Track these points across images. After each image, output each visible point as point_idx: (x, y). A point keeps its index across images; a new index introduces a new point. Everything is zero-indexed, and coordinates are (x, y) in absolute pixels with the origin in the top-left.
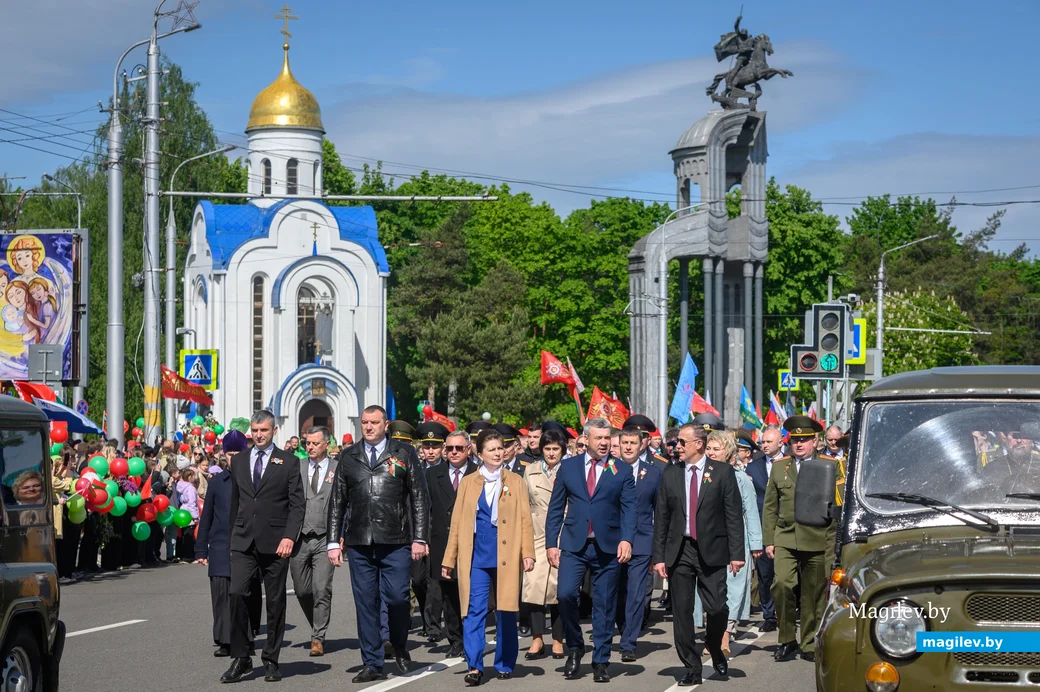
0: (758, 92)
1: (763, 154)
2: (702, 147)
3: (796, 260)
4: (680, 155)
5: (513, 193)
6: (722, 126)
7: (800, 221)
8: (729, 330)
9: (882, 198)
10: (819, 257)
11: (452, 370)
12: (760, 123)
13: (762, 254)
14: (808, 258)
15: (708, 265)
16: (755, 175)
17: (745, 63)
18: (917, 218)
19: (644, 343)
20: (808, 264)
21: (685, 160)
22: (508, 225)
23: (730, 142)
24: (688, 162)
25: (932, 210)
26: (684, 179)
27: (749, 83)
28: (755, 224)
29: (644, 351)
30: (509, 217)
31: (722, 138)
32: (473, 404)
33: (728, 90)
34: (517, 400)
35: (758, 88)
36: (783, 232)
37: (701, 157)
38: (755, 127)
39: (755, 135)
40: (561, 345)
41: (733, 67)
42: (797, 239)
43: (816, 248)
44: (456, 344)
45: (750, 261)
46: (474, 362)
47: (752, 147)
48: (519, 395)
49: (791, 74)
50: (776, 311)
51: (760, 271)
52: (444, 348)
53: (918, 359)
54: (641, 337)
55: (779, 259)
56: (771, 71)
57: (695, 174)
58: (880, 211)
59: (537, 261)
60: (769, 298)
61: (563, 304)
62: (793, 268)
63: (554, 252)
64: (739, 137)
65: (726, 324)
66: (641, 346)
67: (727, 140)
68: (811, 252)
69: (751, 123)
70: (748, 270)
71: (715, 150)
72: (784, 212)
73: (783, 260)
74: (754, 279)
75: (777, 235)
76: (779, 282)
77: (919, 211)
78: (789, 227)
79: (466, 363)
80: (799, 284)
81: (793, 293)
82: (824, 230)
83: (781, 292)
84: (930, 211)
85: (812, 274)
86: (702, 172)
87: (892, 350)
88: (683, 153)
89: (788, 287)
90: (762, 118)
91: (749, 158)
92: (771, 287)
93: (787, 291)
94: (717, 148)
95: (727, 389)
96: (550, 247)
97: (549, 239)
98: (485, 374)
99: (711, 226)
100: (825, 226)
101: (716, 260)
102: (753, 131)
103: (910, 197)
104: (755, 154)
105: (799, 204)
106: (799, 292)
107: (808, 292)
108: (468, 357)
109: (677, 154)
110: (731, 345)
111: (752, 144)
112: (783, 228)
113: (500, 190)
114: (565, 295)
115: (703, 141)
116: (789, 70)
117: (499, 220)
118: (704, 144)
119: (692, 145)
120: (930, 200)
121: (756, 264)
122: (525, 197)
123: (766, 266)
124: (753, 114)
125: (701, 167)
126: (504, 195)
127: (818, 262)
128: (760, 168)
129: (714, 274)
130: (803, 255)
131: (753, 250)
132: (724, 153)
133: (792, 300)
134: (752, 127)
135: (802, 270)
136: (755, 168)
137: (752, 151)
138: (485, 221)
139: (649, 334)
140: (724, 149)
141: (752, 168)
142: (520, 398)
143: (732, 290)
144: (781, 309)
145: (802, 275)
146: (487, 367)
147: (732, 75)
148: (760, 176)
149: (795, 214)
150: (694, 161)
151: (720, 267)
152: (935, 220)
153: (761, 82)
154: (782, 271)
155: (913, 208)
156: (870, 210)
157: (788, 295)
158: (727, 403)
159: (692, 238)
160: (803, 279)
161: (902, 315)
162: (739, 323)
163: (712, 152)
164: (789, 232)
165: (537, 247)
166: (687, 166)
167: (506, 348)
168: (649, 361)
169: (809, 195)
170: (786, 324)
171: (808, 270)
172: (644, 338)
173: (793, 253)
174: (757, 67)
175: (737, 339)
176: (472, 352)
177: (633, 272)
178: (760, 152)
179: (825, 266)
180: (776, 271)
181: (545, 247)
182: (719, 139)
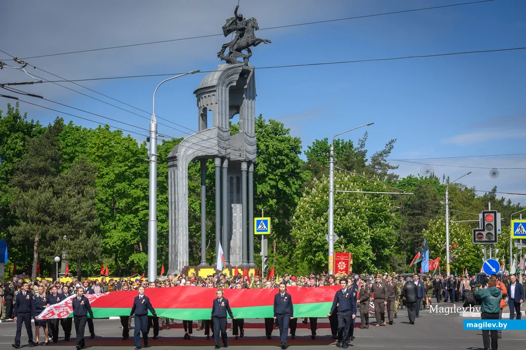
0: (250, 54)
1: (253, 94)
2: (213, 87)
3: (275, 162)
4: (200, 93)
5: (112, 130)
6: (226, 74)
7: (277, 139)
8: (233, 205)
9: (324, 140)
10: (289, 161)
11: (36, 228)
12: (251, 74)
13: (252, 157)
14: (282, 161)
15: (218, 162)
16: (248, 107)
17: (241, 36)
18: (343, 151)
19: (177, 212)
20: (282, 165)
21: (203, 96)
22: (107, 147)
23: (232, 84)
24: (205, 97)
25: (351, 146)
26: (202, 108)
27: (244, 48)
28: (248, 138)
29: (177, 218)
30: (108, 143)
31: (227, 82)
32: (51, 251)
33: (231, 53)
34: (82, 248)
35: (249, 51)
36: (267, 146)
37: (213, 93)
38: (248, 76)
39: (248, 81)
40: (134, 217)
41: (234, 38)
42: (275, 150)
43: (287, 155)
44: (39, 210)
45: (245, 161)
46: (52, 222)
47: (246, 89)
48: (82, 244)
49: (270, 42)
50: (262, 193)
51: (251, 168)
52: (32, 213)
53: (357, 216)
54: (175, 209)
55: (264, 162)
56: (257, 40)
57: (209, 104)
58: (322, 147)
59: (121, 167)
60: (258, 186)
61: (135, 193)
62: (273, 167)
63: (131, 162)
64: (238, 82)
65: (231, 201)
66: (175, 214)
67: (230, 83)
68: (284, 157)
69: (244, 74)
70: (244, 166)
71: (222, 89)
72: (268, 135)
73: (267, 163)
74: (248, 172)
75: (262, 147)
76: (264, 176)
77: (344, 147)
78: (271, 143)
79: (45, 223)
80: (276, 177)
81: (273, 183)
82: (292, 146)
83: (266, 182)
84: (350, 147)
85: (284, 171)
86: (214, 103)
87: (339, 210)
88: (202, 91)
89: (270, 179)
90: (252, 70)
91: (244, 96)
92: (259, 179)
93: (269, 182)
94: (224, 88)
95: (232, 242)
96: (129, 159)
97: (128, 154)
98: (59, 230)
99: (219, 136)
100: (292, 143)
101: (223, 159)
102: (247, 78)
103: (339, 139)
104: (248, 95)
105: (277, 130)
106: (277, 182)
107: (282, 182)
108: (47, 218)
109: (199, 93)
110: (234, 215)
111: (246, 87)
112: (267, 143)
113: (104, 128)
114: (137, 187)
115: (215, 83)
116: (269, 39)
117: (102, 145)
118: (214, 85)
119: (208, 86)
120: (350, 141)
121: (249, 163)
122: (119, 132)
123: (256, 165)
124: (246, 68)
125: (213, 99)
126: (106, 131)
127: (287, 164)
128: (251, 103)
129: (221, 167)
130: (279, 160)
131: (247, 154)
132: (228, 92)
133: (272, 187)
134: (246, 76)
135: (279, 168)
136: (248, 102)
137: (246, 92)
138: (94, 146)
139: (180, 206)
140: (228, 89)
141: (246, 102)
142: (84, 246)
143: (235, 181)
144: (265, 193)
145: (279, 171)
146: (61, 225)
147: (233, 43)
148: (251, 108)
149: (274, 136)
150: (209, 96)
151: (226, 164)
152: (353, 152)
153: (251, 48)
154: (266, 169)
155: (341, 145)
156: (317, 147)
157: (270, 184)
158: (232, 251)
159: (207, 144)
160: (279, 174)
161: (345, 186)
162: (239, 201)
163: (220, 90)
164: (271, 146)
165: (121, 159)
166: (205, 99)
167: (75, 212)
168: (180, 223)
169: (282, 125)
170: (269, 202)
171: (282, 169)
172: (177, 209)
173: (272, 159)
174: (248, 37)
175: (238, 211)
176: (50, 215)
177: (170, 166)
178: (251, 93)
179: (293, 167)
180: (262, 169)
181: (126, 159)
182: (224, 82)
